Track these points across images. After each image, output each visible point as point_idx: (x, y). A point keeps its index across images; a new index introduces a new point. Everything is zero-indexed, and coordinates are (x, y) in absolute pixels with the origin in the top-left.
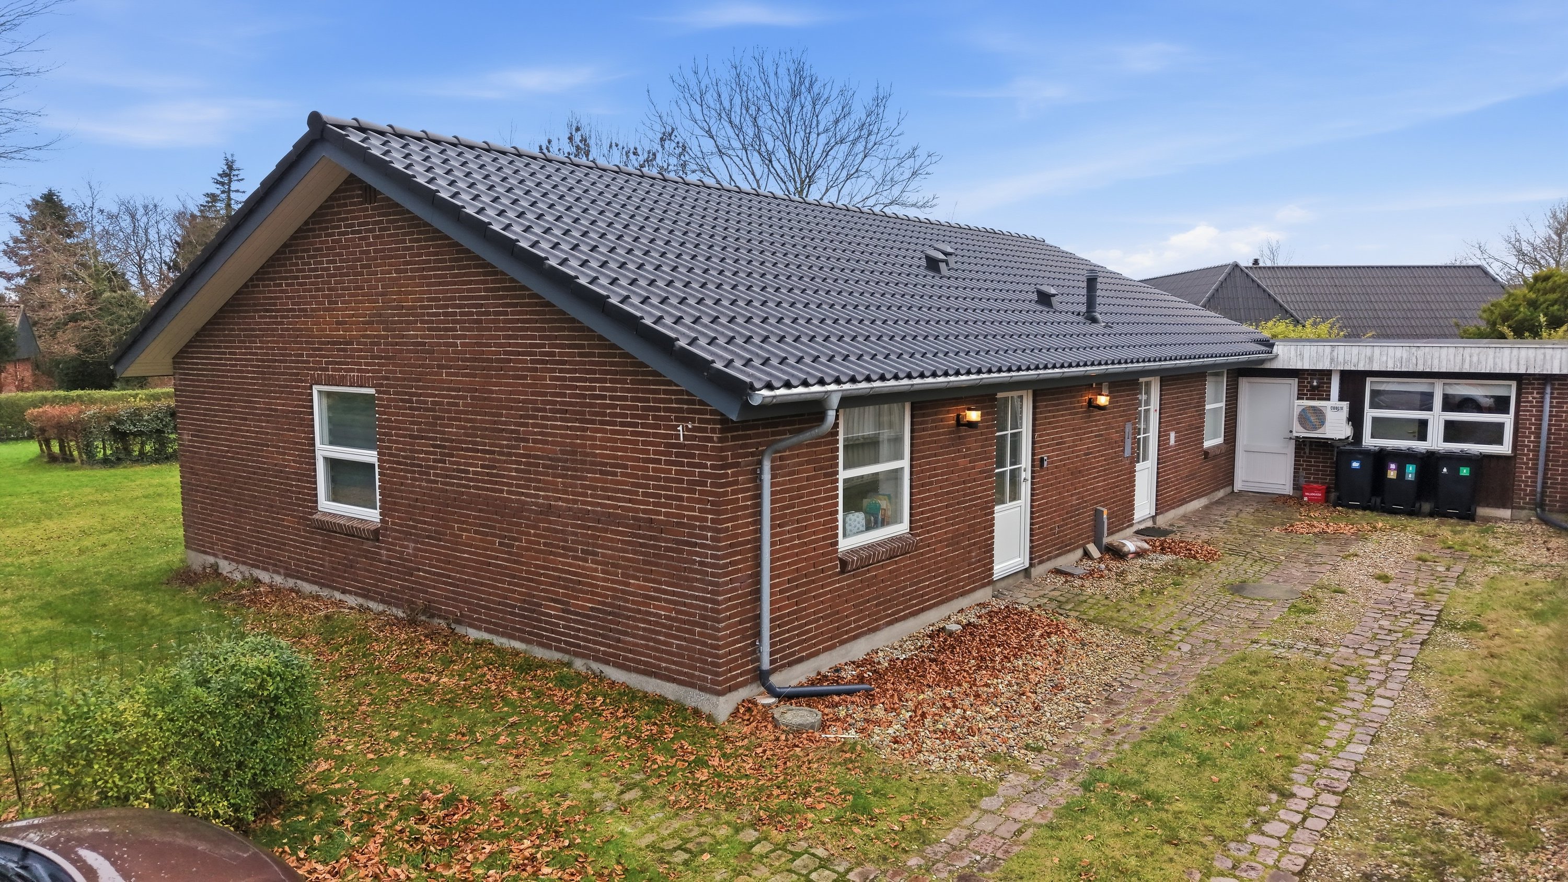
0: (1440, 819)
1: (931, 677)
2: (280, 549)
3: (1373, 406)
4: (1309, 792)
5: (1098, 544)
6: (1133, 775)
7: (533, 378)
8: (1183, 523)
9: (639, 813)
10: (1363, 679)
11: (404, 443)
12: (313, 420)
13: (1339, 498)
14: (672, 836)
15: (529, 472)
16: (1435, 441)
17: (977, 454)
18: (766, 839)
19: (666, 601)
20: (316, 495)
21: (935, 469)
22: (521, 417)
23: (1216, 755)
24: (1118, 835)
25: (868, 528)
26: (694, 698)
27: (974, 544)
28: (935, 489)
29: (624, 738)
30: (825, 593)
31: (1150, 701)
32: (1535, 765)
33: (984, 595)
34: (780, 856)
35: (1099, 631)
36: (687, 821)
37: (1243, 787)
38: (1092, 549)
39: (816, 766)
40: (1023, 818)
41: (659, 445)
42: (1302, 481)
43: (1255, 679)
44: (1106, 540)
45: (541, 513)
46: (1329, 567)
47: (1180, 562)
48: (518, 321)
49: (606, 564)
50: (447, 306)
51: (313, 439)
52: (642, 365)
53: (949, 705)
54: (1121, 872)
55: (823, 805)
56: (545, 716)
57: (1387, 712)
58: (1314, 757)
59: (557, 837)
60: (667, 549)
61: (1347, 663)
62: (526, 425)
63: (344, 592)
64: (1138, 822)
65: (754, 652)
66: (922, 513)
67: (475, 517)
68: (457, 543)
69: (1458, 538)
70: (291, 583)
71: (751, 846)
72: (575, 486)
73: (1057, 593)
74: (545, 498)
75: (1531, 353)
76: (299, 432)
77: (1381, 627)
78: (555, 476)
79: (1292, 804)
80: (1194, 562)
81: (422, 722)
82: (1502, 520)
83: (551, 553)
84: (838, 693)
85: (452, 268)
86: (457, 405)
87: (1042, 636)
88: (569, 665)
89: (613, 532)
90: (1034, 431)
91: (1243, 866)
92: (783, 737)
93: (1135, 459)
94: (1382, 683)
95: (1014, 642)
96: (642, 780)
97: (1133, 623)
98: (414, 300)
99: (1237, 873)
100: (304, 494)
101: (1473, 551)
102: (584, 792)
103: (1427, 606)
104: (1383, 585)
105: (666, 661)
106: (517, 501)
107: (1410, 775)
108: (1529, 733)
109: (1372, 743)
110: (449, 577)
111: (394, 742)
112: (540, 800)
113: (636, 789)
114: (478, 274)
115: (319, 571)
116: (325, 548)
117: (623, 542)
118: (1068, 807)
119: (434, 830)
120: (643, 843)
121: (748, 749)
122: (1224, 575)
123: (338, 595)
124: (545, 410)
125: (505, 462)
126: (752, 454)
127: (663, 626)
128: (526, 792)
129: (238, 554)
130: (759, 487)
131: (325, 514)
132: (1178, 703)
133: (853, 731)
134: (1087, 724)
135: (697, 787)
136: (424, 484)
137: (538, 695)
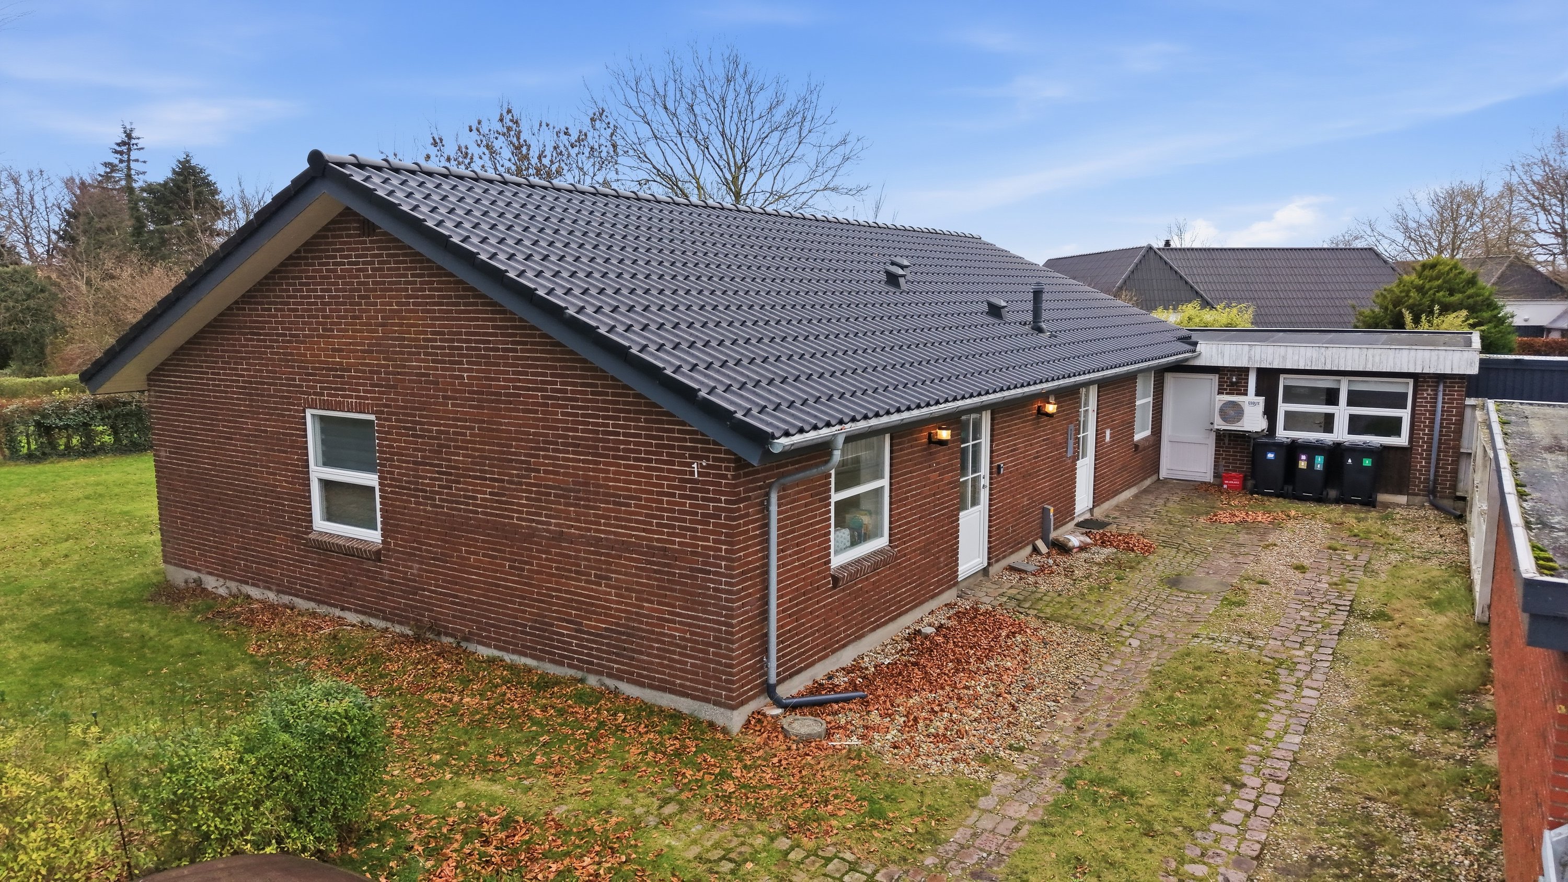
0: (1368, 803)
1: (915, 683)
2: (271, 566)
3: (1285, 400)
4: (1255, 782)
5: (1045, 539)
6: (1108, 773)
7: (543, 412)
8: (1117, 514)
9: (680, 826)
10: (1292, 670)
11: (407, 468)
12: (306, 442)
13: (1255, 486)
14: (716, 846)
15: (540, 500)
16: (1341, 434)
17: (944, 467)
18: (798, 846)
19: (680, 623)
20: (311, 515)
21: (910, 485)
22: (532, 448)
23: (1176, 750)
24: (1103, 830)
25: (854, 543)
26: (707, 712)
27: (943, 550)
28: (910, 503)
29: (651, 753)
30: (820, 608)
31: (1111, 698)
32: (1442, 750)
33: (949, 596)
34: (814, 862)
35: (1057, 629)
36: (722, 833)
37: (1203, 780)
38: (1040, 544)
39: (828, 773)
40: (1018, 816)
41: (674, 479)
42: (1222, 470)
43: (1201, 674)
44: (1053, 535)
45: (553, 539)
46: (1252, 558)
47: (1119, 555)
48: (528, 358)
49: (620, 588)
50: (453, 341)
51: (307, 461)
52: (655, 405)
53: (937, 709)
54: (1111, 864)
55: (843, 812)
56: (573, 734)
57: (1314, 702)
58: (1258, 749)
59: (613, 853)
60: (681, 575)
61: (1277, 656)
62: (538, 456)
63: (343, 609)
64: (1117, 816)
65: (762, 668)
66: (900, 526)
67: (483, 541)
68: (466, 565)
69: (1362, 525)
70: (286, 599)
71: (787, 853)
72: (589, 515)
73: (1014, 591)
74: (556, 525)
75: (1427, 353)
76: (292, 453)
77: (1303, 619)
78: (567, 505)
79: (1243, 793)
80: (1132, 555)
81: (459, 744)
82: (1399, 505)
83: (562, 577)
84: (837, 701)
85: (458, 304)
86: (464, 434)
87: (1008, 636)
88: (582, 681)
89: (626, 559)
90: (992, 441)
91: (1210, 853)
92: (794, 747)
93: (1076, 458)
94: (1309, 674)
95: (984, 643)
96: (676, 795)
97: (1086, 619)
98: (416, 333)
99: (1206, 860)
100: (297, 514)
101: (1375, 538)
102: (626, 808)
103: (1340, 597)
104: (1301, 576)
105: (681, 678)
106: (528, 527)
107: (1340, 763)
108: (1436, 719)
109: (1305, 733)
110: (456, 597)
111: (439, 765)
112: (589, 818)
113: (673, 803)
114: (486, 312)
115: (315, 588)
116: (322, 566)
117: (636, 568)
118: (1056, 804)
119: (500, 852)
120: (690, 855)
121: (765, 760)
122: (1161, 568)
123: (337, 612)
124: (557, 443)
125: (515, 490)
126: (760, 488)
127: (678, 646)
128: (574, 810)
129: (224, 571)
130: (767, 517)
131: (321, 533)
132: (1136, 700)
133: (854, 738)
134: (1059, 722)
135: (727, 798)
136: (429, 508)
137: (561, 712)
